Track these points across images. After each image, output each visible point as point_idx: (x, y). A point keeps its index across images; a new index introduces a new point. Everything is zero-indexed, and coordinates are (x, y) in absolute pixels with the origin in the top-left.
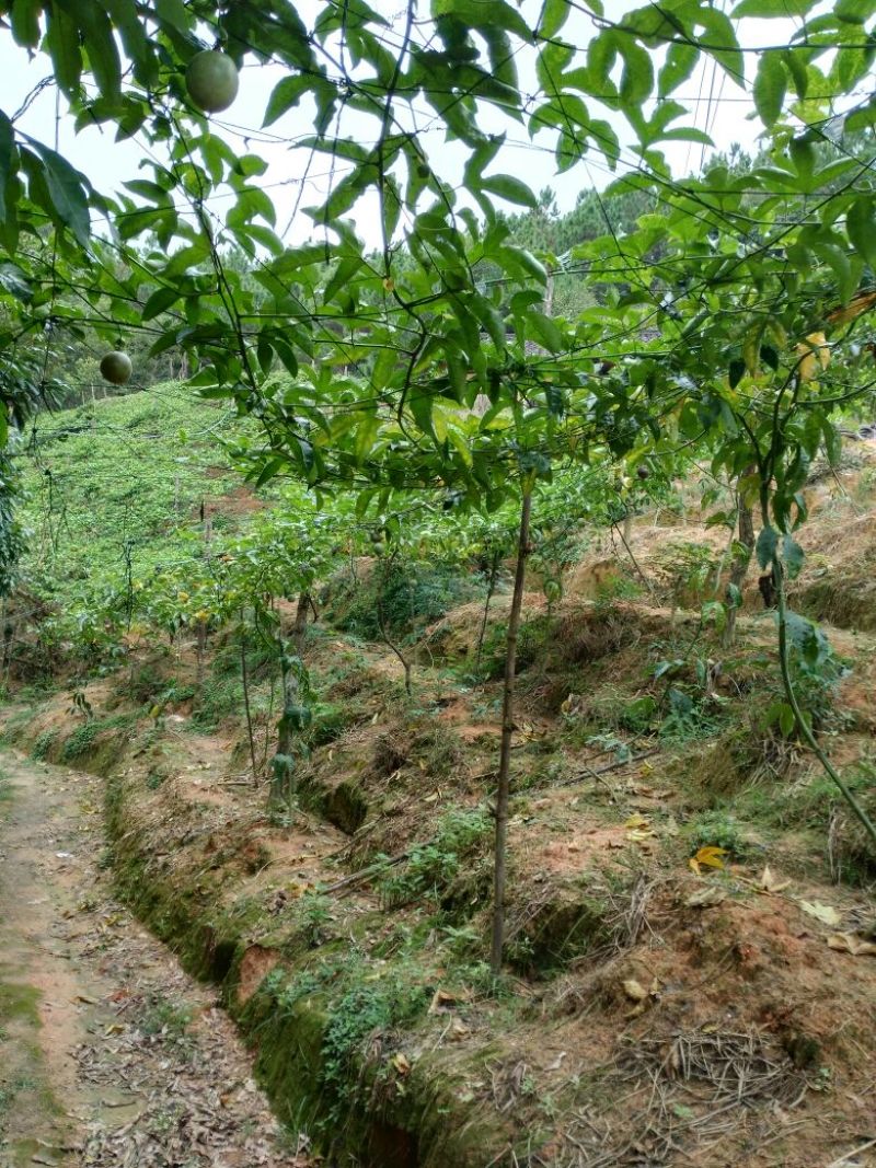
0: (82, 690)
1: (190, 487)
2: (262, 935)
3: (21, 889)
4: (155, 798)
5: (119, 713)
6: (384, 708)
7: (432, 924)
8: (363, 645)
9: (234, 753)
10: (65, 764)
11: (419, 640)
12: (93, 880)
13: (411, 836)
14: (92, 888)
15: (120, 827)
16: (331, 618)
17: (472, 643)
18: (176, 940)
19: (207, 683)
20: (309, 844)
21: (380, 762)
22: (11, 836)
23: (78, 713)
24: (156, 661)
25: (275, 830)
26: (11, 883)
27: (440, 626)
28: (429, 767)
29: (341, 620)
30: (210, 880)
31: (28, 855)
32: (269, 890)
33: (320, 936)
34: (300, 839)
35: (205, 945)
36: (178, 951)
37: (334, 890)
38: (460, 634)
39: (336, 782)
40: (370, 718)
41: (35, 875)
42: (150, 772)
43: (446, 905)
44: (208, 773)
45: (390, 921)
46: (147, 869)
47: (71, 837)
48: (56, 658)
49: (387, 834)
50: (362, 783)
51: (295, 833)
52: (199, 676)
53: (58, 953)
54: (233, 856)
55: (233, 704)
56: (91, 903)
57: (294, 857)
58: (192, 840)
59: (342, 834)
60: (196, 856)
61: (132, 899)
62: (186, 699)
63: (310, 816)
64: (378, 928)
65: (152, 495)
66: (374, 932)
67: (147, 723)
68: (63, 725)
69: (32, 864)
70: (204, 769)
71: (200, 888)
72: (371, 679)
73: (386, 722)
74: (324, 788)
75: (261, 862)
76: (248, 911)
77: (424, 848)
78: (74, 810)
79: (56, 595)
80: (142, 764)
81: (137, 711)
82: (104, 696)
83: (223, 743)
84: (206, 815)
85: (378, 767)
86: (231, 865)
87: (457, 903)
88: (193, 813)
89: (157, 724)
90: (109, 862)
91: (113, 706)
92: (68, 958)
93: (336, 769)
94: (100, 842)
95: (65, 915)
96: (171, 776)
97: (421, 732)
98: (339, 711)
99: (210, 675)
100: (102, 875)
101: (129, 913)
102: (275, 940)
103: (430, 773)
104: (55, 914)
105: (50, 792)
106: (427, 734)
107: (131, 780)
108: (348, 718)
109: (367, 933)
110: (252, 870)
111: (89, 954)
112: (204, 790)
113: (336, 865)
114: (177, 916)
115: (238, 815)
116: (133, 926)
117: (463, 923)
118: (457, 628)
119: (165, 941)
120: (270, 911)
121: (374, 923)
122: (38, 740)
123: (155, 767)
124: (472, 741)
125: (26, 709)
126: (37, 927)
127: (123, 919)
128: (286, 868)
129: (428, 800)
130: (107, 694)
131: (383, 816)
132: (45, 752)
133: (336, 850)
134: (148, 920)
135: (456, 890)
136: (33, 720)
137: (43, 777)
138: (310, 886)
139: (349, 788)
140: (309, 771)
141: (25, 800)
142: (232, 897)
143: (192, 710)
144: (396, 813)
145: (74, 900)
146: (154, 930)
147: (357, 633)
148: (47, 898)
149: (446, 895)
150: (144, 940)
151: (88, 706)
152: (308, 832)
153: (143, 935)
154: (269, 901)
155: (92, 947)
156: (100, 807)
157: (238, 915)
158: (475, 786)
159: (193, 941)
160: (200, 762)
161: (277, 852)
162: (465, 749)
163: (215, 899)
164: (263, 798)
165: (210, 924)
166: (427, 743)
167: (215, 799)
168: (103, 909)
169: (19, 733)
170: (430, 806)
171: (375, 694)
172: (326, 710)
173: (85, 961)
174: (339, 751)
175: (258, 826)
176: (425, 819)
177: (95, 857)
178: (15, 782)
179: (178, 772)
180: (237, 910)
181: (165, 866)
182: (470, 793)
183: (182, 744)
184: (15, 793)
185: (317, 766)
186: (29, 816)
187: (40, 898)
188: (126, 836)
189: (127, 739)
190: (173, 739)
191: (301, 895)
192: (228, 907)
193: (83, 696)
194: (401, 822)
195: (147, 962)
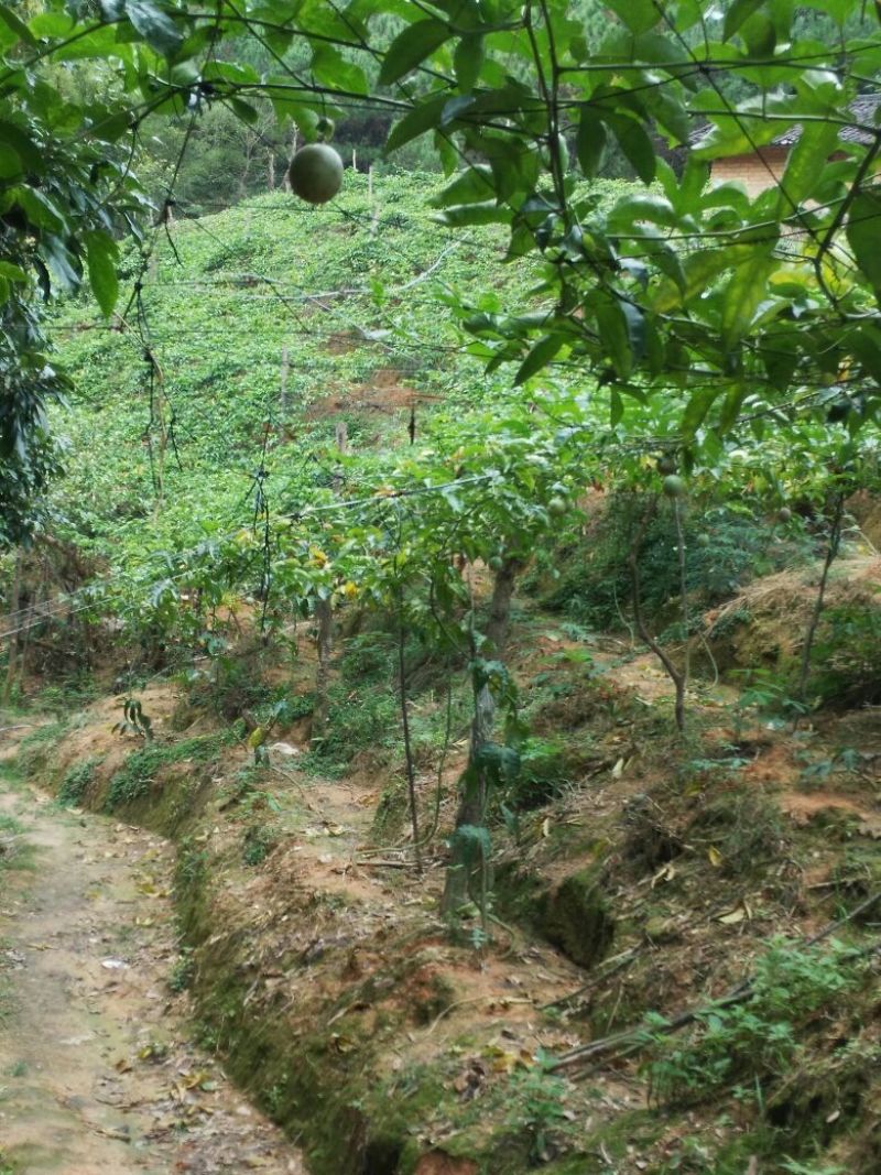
0: (137, 695)
1: (305, 369)
2: (445, 1132)
3: (49, 1018)
4: (258, 881)
5: (194, 734)
6: (634, 751)
7: (753, 1147)
8: (592, 639)
9: (380, 811)
10: (111, 813)
11: (692, 633)
12: (160, 1009)
13: (698, 982)
14: (159, 1023)
15: (202, 925)
16: (532, 590)
17: (787, 643)
18: (297, 1123)
19: (331, 691)
20: (515, 979)
21: (635, 848)
22: (32, 928)
23: (131, 733)
24: (250, 652)
25: (458, 952)
26: (34, 1006)
27: (726, 610)
28: (726, 862)
29: (549, 593)
30: (354, 1026)
31: (59, 960)
32: (454, 1055)
33: (548, 1145)
34: (500, 969)
35: (348, 1138)
36: (302, 1143)
37: (565, 1066)
38: (764, 626)
39: (559, 873)
40: (609, 766)
41: (69, 996)
42: (248, 837)
43: (778, 1115)
44: (339, 842)
45: (671, 1132)
46: (248, 999)
47: (124, 935)
48: (95, 643)
49: (654, 976)
50: (604, 882)
51: (492, 957)
52: (321, 682)
53: (110, 1130)
54: (390, 989)
55: (376, 731)
56: (158, 1050)
57: (492, 1001)
58: (320, 956)
59: (567, 963)
60: (329, 984)
61: (224, 1047)
62: (298, 718)
63: (514, 929)
64: (650, 1141)
65: (244, 381)
66: (642, 1148)
67: (239, 753)
68: (108, 751)
69: (66, 978)
70: (332, 835)
71: (337, 1041)
72: (609, 699)
73: (640, 775)
74: (537, 884)
75: (439, 1005)
76: (421, 1089)
77: (726, 1007)
78: (127, 890)
79: (99, 542)
80: (233, 822)
81: (224, 732)
82: (170, 705)
83: (360, 794)
84: (341, 914)
85: (631, 855)
86: (389, 1005)
87: (798, 1114)
88: (321, 910)
89: (258, 759)
90: (184, 981)
91: (181, 723)
92: (127, 1140)
93: (558, 853)
94: (169, 945)
95: (119, 1065)
96: (281, 845)
97: (710, 799)
98: (557, 750)
99: (335, 679)
100: (176, 1002)
101: (218, 1070)
102: (470, 1143)
103: (727, 872)
104: (103, 1062)
105: (89, 858)
106: (720, 803)
107: (218, 845)
108: (571, 765)
109: (630, 1149)
110: (423, 1018)
111: (158, 1135)
112: (336, 872)
113: (563, 1018)
114: (299, 1084)
115: (394, 918)
116: (227, 1092)
117: (811, 1153)
118: (758, 616)
119: (279, 1123)
120: (456, 1092)
121: (642, 1132)
122: (70, 774)
123: (256, 829)
124: (804, 821)
125: (50, 722)
126: (76, 1084)
127: (210, 1079)
128: (479, 1018)
129: (727, 920)
130: (173, 703)
131: (646, 943)
132: (80, 792)
133: (562, 993)
134: (251, 1084)
135: (795, 1092)
136: (61, 740)
137: (79, 832)
138: (524, 1054)
139: (582, 888)
140: (509, 852)
141: (50, 870)
142: (392, 1062)
143: (309, 735)
144: (671, 939)
145: (133, 1040)
146: (262, 1102)
147: (579, 617)
148: (90, 1036)
149: (775, 1099)
150: (244, 1120)
151: (146, 721)
152: (513, 959)
153: (244, 1110)
154: (454, 1073)
155: (164, 1124)
156: (168, 888)
157: (404, 1094)
158: (813, 902)
159: (327, 1128)
160: (325, 824)
161: (465, 989)
162: (792, 834)
163: (363, 1062)
164: (432, 892)
165: (356, 1104)
166: (723, 819)
167: (355, 889)
168: (178, 1059)
169: (39, 761)
170: (731, 931)
171: (619, 725)
172: (537, 750)
173: (154, 1148)
174: (560, 824)
175: (430, 942)
176: (723, 954)
177: (162, 971)
178: (35, 839)
179: (292, 839)
180: (401, 1084)
181: (279, 997)
182: (802, 913)
183: (296, 792)
184: (38, 859)
185: (523, 844)
186: (58, 896)
187: (79, 1035)
188: (213, 940)
189: (207, 780)
190: (282, 782)
191: (510, 1069)
192: (387, 1077)
193: (139, 706)
194: (680, 955)
195: (252, 1158)
